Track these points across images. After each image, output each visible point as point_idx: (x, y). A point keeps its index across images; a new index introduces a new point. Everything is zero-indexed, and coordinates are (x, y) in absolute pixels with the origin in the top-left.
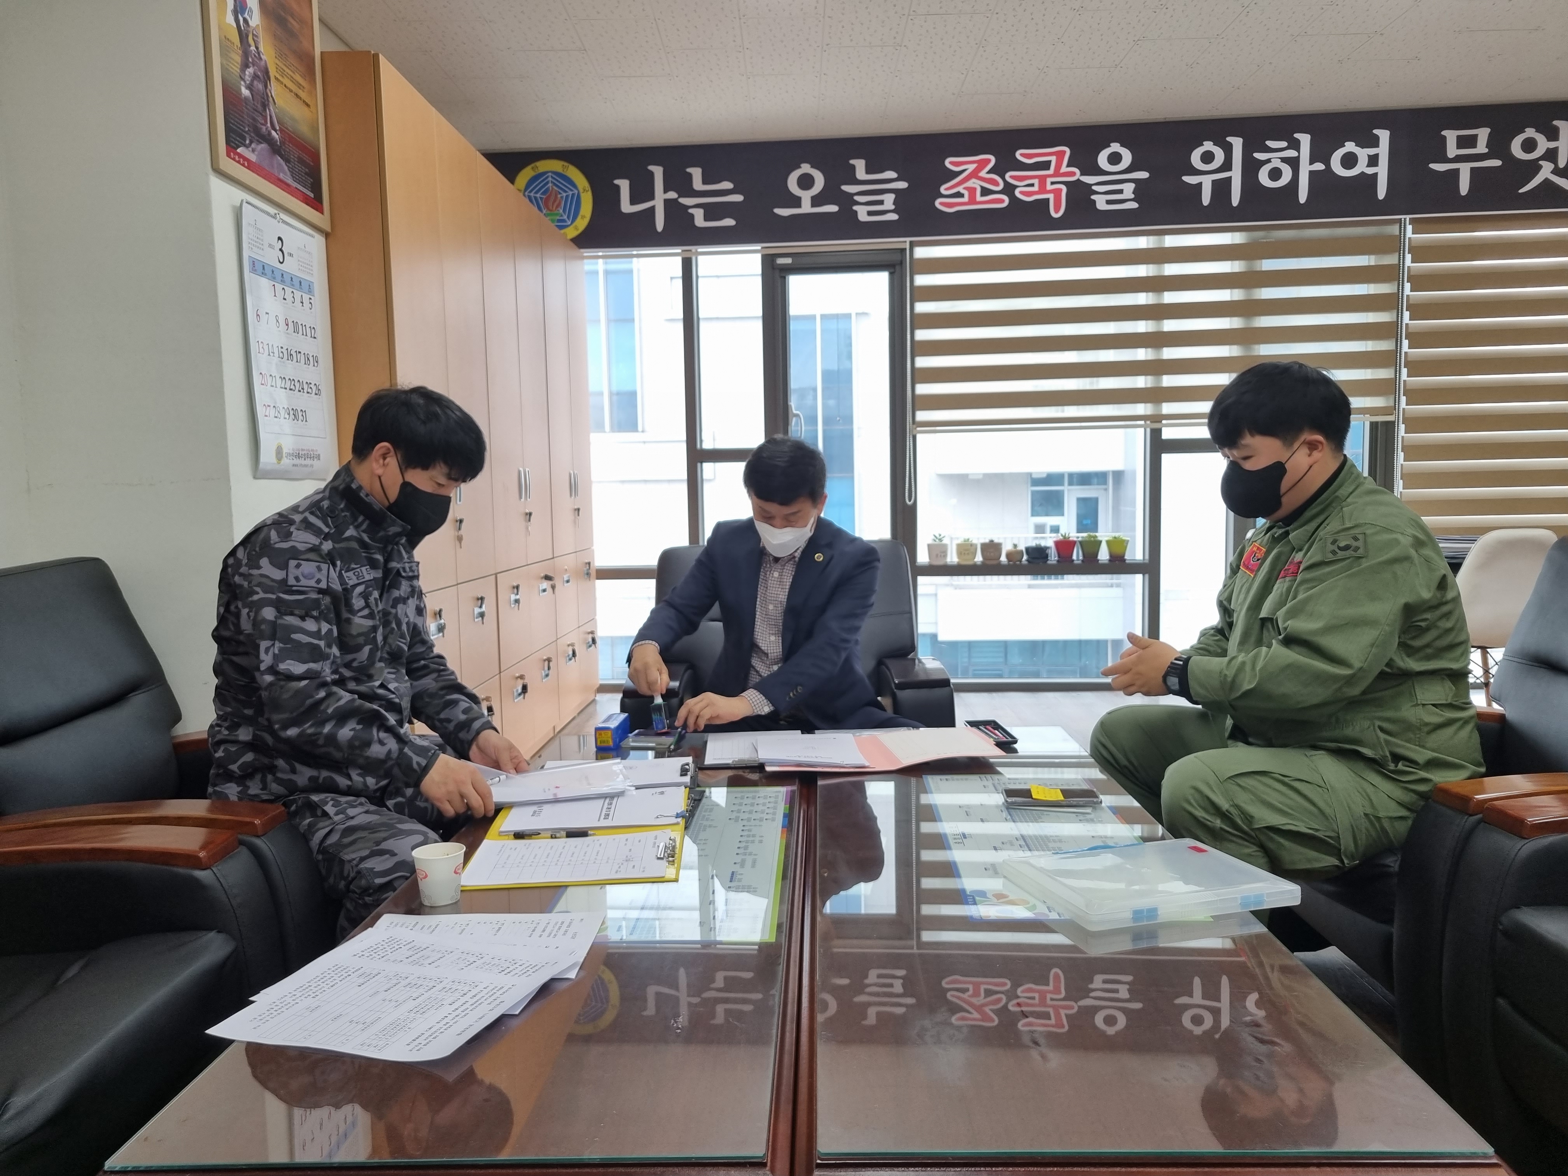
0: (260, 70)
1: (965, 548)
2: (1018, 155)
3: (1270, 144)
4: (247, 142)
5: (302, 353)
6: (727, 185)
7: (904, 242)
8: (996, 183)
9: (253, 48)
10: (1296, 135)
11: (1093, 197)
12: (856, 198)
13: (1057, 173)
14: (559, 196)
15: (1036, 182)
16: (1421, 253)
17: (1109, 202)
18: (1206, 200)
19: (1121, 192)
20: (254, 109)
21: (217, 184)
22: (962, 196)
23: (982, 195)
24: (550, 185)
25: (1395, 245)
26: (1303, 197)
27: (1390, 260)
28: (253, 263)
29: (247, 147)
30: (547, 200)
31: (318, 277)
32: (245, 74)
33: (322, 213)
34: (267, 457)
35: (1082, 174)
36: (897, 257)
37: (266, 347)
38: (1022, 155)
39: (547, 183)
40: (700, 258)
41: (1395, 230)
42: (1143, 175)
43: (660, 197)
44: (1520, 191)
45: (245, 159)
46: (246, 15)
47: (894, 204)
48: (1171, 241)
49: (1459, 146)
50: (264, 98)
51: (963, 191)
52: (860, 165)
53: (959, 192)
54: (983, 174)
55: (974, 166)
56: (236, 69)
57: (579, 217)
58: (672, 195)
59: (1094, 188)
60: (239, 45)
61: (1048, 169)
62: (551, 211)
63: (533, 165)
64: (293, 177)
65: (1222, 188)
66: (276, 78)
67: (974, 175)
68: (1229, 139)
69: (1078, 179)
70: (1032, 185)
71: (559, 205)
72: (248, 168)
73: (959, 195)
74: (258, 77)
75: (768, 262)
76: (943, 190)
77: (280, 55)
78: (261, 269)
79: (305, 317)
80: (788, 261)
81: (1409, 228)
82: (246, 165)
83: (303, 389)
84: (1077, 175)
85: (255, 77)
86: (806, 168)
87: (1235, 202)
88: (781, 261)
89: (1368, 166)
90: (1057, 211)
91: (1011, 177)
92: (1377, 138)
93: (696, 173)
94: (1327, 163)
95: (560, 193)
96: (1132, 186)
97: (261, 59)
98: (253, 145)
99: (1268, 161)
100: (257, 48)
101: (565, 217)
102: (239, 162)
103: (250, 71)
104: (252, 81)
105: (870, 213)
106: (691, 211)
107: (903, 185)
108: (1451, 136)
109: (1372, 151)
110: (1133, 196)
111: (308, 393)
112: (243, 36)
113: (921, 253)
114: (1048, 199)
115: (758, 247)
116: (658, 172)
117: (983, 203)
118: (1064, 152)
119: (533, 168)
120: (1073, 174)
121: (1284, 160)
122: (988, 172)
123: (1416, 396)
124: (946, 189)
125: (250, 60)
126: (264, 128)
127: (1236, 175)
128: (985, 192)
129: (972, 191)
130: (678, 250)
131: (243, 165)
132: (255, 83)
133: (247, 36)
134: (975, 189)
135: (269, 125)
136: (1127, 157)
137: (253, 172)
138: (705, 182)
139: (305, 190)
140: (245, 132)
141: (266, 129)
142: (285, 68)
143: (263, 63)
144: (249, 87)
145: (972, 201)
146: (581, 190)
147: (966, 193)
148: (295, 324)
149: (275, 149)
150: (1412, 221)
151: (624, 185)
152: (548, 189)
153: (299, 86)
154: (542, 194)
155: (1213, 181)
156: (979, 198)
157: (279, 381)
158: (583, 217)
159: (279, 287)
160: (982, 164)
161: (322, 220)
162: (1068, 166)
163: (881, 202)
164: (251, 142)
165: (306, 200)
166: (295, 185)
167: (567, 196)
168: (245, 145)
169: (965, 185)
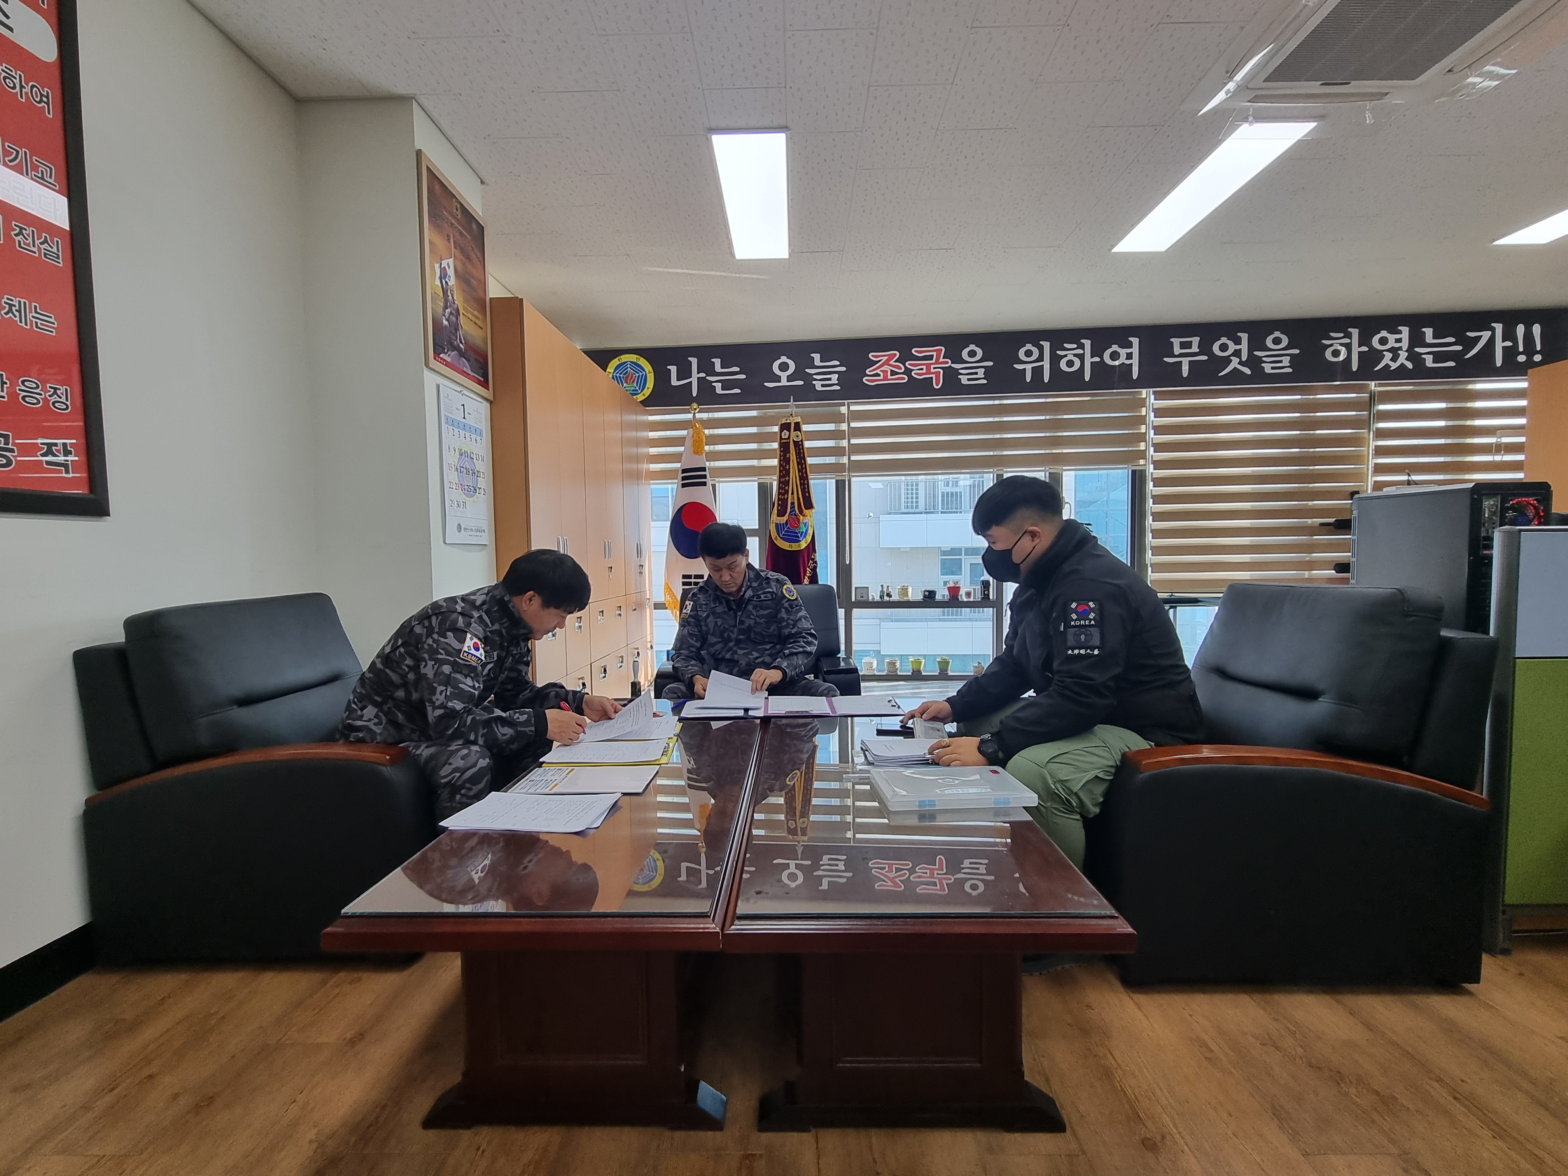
0: (454, 311)
1: (885, 590)
2: (913, 351)
3: (1067, 345)
4: (446, 351)
6: (736, 369)
7: (843, 402)
8: (900, 368)
9: (451, 298)
10: (1082, 341)
11: (959, 377)
12: (815, 377)
13: (937, 362)
14: (634, 376)
15: (924, 367)
16: (1161, 412)
17: (969, 380)
18: (1028, 379)
19: (976, 373)
20: (450, 332)
21: (427, 374)
23: (891, 375)
24: (629, 369)
26: (1087, 378)
29: (446, 354)
30: (627, 377)
32: (445, 312)
33: (488, 389)
35: (952, 363)
39: (627, 368)
41: (1143, 397)
42: (990, 363)
43: (695, 376)
46: (447, 280)
47: (837, 380)
49: (1181, 348)
50: (456, 326)
51: (879, 373)
52: (817, 357)
53: (877, 373)
54: (892, 362)
55: (887, 358)
57: (646, 388)
58: (703, 375)
59: (960, 371)
60: (443, 297)
61: (932, 360)
62: (629, 384)
63: (619, 358)
64: (472, 370)
65: (1038, 372)
67: (887, 363)
68: (1041, 343)
69: (950, 366)
70: (922, 369)
73: (878, 375)
76: (867, 372)
81: (1152, 397)
84: (949, 363)
85: (451, 313)
86: (784, 359)
87: (1046, 380)
89: (1126, 359)
90: (937, 385)
91: (909, 364)
92: (1131, 343)
93: (717, 362)
94: (1102, 357)
95: (635, 374)
96: (984, 370)
97: (455, 303)
98: (449, 353)
99: (1066, 356)
100: (453, 298)
101: (637, 388)
103: (448, 311)
104: (450, 317)
105: (823, 386)
106: (713, 384)
107: (844, 369)
108: (1176, 342)
109: (1129, 351)
110: (983, 376)
112: (445, 290)
113: (854, 410)
114: (932, 378)
115: (754, 406)
116: (694, 361)
117: (892, 380)
118: (942, 350)
120: (947, 363)
121: (1075, 355)
122: (895, 362)
124: (870, 371)
125: (448, 306)
126: (455, 342)
127: (1046, 364)
128: (893, 373)
129: (885, 372)
130: (706, 407)
133: (447, 291)
134: (887, 371)
135: (458, 341)
136: (980, 353)
138: (722, 367)
140: (445, 345)
143: (456, 306)
144: (448, 320)
145: (886, 378)
146: (647, 372)
147: (882, 374)
149: (462, 355)
150: (1153, 393)
151: (673, 369)
152: (628, 371)
153: (477, 317)
154: (623, 375)
155: (1032, 368)
156: (889, 377)
158: (648, 388)
160: (891, 357)
161: (489, 394)
162: (944, 358)
163: (830, 379)
164: (448, 351)
165: (479, 383)
167: (639, 376)
168: (444, 353)
169: (881, 369)
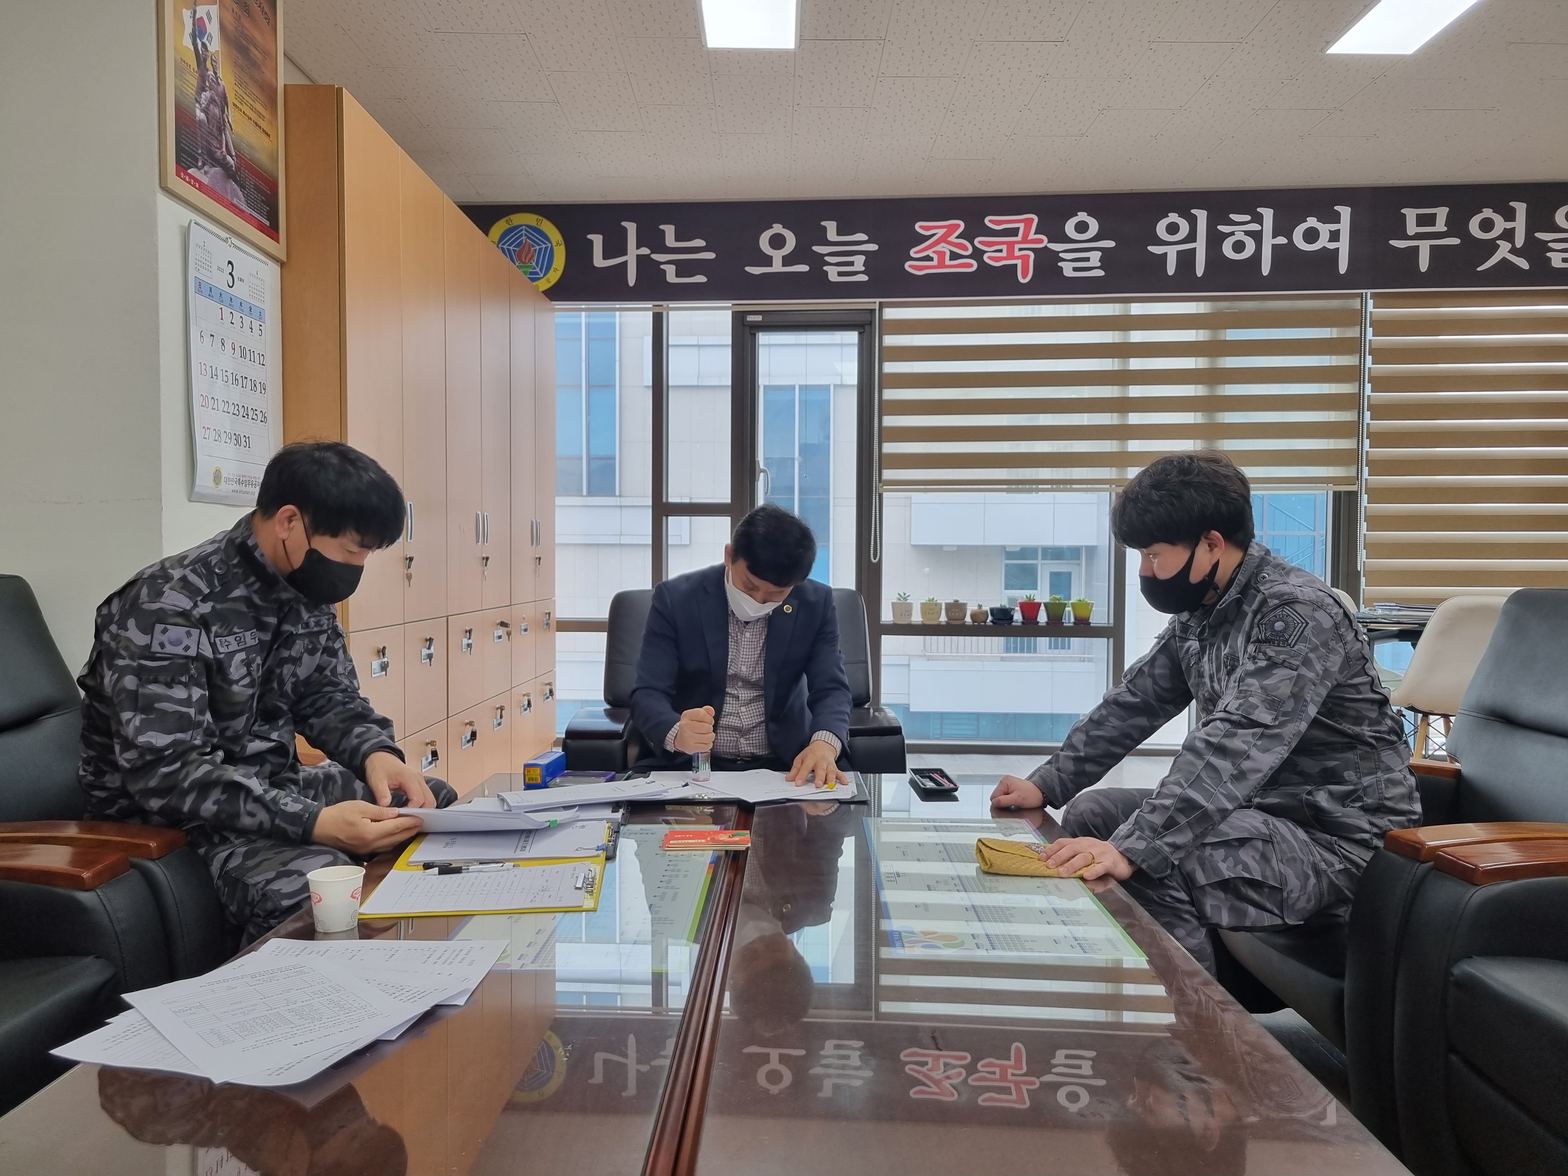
0: (217, 95)
1: (929, 607)
2: (987, 221)
3: (1234, 217)
4: (200, 164)
5: (249, 379)
6: (699, 243)
7: (873, 303)
8: (965, 248)
9: (211, 73)
10: (1259, 210)
11: (1060, 264)
12: (827, 258)
13: (1025, 240)
14: (533, 249)
15: (1004, 247)
16: (1382, 327)
17: (1075, 269)
18: (1171, 270)
19: (1087, 259)
20: (209, 133)
21: (163, 202)
22: (931, 259)
23: (951, 259)
24: (524, 237)
25: (1357, 318)
26: (1266, 270)
27: (1353, 332)
28: (200, 284)
29: (199, 169)
30: (521, 251)
31: (271, 306)
32: (201, 97)
33: (278, 241)
34: (204, 480)
35: (1049, 242)
36: (867, 317)
37: (209, 370)
38: (990, 221)
39: (521, 236)
40: (671, 313)
41: (1356, 304)
42: (1110, 244)
43: (633, 253)
44: (1479, 269)
45: (196, 180)
46: (205, 40)
47: (864, 266)
48: (1137, 309)
49: (1419, 225)
50: (220, 123)
51: (932, 255)
52: (831, 227)
53: (928, 255)
54: (952, 238)
55: (944, 230)
56: (191, 90)
57: (552, 270)
58: (645, 251)
59: (1061, 255)
60: (196, 69)
61: (1017, 235)
62: (524, 263)
63: (507, 218)
64: (248, 203)
65: (1186, 259)
66: (235, 105)
67: (944, 239)
68: (1193, 211)
69: (1046, 246)
70: (1001, 251)
71: (532, 257)
72: (200, 189)
73: (928, 258)
74: (215, 101)
75: (739, 319)
76: (912, 253)
77: (240, 83)
78: (210, 292)
79: (252, 342)
80: (759, 318)
81: (1370, 302)
82: (197, 186)
83: (248, 415)
84: (1045, 242)
85: (212, 101)
86: (778, 228)
87: (1200, 271)
88: (750, 318)
89: (1329, 241)
90: (1024, 277)
91: (980, 242)
92: (1338, 214)
93: (669, 230)
94: (1290, 238)
95: (533, 246)
96: (1099, 254)
97: (219, 83)
98: (206, 168)
99: (1232, 234)
100: (215, 73)
101: (538, 270)
102: (189, 183)
103: (206, 95)
104: (208, 105)
105: (840, 274)
106: (662, 267)
107: (873, 247)
108: (1410, 214)
109: (1334, 227)
110: (1099, 264)
111: (253, 419)
112: (201, 60)
113: (890, 314)
114: (1016, 265)
115: (728, 304)
116: (631, 228)
117: (952, 267)
118: (1033, 220)
119: (507, 221)
120: (1041, 241)
121: (1247, 233)
122: (957, 237)
123: (1379, 467)
124: (916, 253)
125: (207, 84)
126: (219, 152)
127: (1200, 247)
128: (954, 256)
129: (941, 254)
130: (649, 305)
131: (194, 186)
132: (212, 106)
133: (205, 60)
134: (944, 253)
135: (224, 150)
136: (1094, 226)
137: (204, 193)
138: (677, 239)
139: (260, 218)
140: (198, 154)
141: (222, 153)
142: (246, 97)
143: (220, 89)
144: (205, 111)
145: (941, 264)
146: (554, 244)
147: (935, 257)
148: (243, 350)
149: (229, 174)
150: (1374, 296)
151: (597, 240)
152: (522, 240)
153: (260, 114)
154: (514, 247)
155: (1178, 252)
156: (948, 262)
157: (221, 405)
158: (556, 270)
159: (227, 310)
160: (952, 229)
161: (279, 249)
162: (1035, 233)
163: (851, 264)
164: (204, 164)
165: (261, 228)
166: (249, 211)
167: (540, 249)
168: (197, 167)
169: (935, 249)
